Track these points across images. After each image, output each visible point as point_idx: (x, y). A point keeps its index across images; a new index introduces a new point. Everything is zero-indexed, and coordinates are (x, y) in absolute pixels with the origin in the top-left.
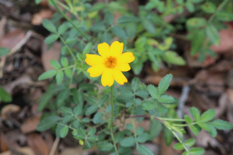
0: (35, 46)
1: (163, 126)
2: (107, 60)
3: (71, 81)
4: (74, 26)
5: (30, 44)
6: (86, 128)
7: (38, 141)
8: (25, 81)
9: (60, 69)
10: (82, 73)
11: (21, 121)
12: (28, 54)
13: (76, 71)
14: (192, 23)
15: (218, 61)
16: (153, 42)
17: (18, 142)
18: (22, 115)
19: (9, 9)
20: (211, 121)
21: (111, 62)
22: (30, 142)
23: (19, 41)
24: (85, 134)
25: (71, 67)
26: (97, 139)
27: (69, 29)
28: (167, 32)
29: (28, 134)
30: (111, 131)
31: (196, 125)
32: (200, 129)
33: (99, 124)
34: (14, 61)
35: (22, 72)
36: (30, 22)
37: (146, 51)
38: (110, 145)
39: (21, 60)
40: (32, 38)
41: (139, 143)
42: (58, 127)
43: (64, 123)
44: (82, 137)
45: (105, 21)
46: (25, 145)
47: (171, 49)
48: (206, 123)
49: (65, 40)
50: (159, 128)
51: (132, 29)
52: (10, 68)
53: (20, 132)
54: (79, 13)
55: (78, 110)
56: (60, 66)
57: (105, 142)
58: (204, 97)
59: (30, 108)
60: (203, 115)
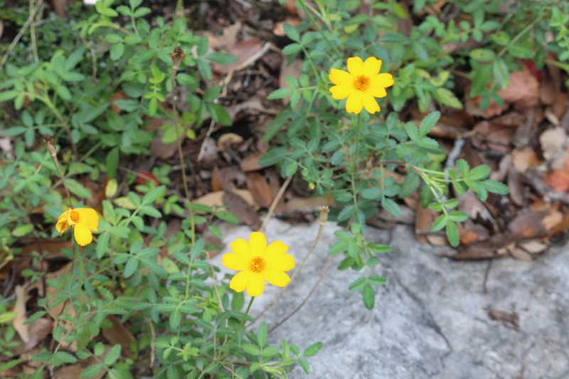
0: (273, 62)
1: (421, 180)
2: (357, 79)
3: (310, 106)
4: (325, 38)
5: (266, 60)
6: (321, 169)
7: (261, 184)
8: (254, 105)
9: (297, 88)
10: (324, 98)
11: (242, 156)
12: (262, 71)
13: (318, 94)
14: (476, 55)
15: (504, 113)
16: (425, 74)
17: (235, 182)
18: (244, 148)
19: (246, 12)
20: (482, 180)
21: (362, 82)
22: (250, 184)
23: (255, 53)
24: (318, 176)
25: (313, 88)
26: (332, 185)
27: (316, 41)
28: (443, 63)
29: (248, 173)
30: (353, 177)
31: (462, 183)
32: (466, 188)
33: (338, 166)
34: (244, 77)
35: (252, 95)
36: (271, 31)
37: (413, 83)
38: (349, 195)
39: (253, 77)
40: (270, 51)
41: (386, 197)
42: (285, 163)
43: (294, 159)
44: (314, 179)
45: (365, 37)
46: (243, 187)
47: (444, 86)
48: (476, 181)
49: (309, 54)
50: (416, 183)
51: (398, 52)
52: (237, 86)
53: (240, 169)
54: (333, 23)
55: (313, 145)
56: (297, 85)
57: (343, 191)
58: (481, 155)
59: (256, 141)
60: (472, 171)
